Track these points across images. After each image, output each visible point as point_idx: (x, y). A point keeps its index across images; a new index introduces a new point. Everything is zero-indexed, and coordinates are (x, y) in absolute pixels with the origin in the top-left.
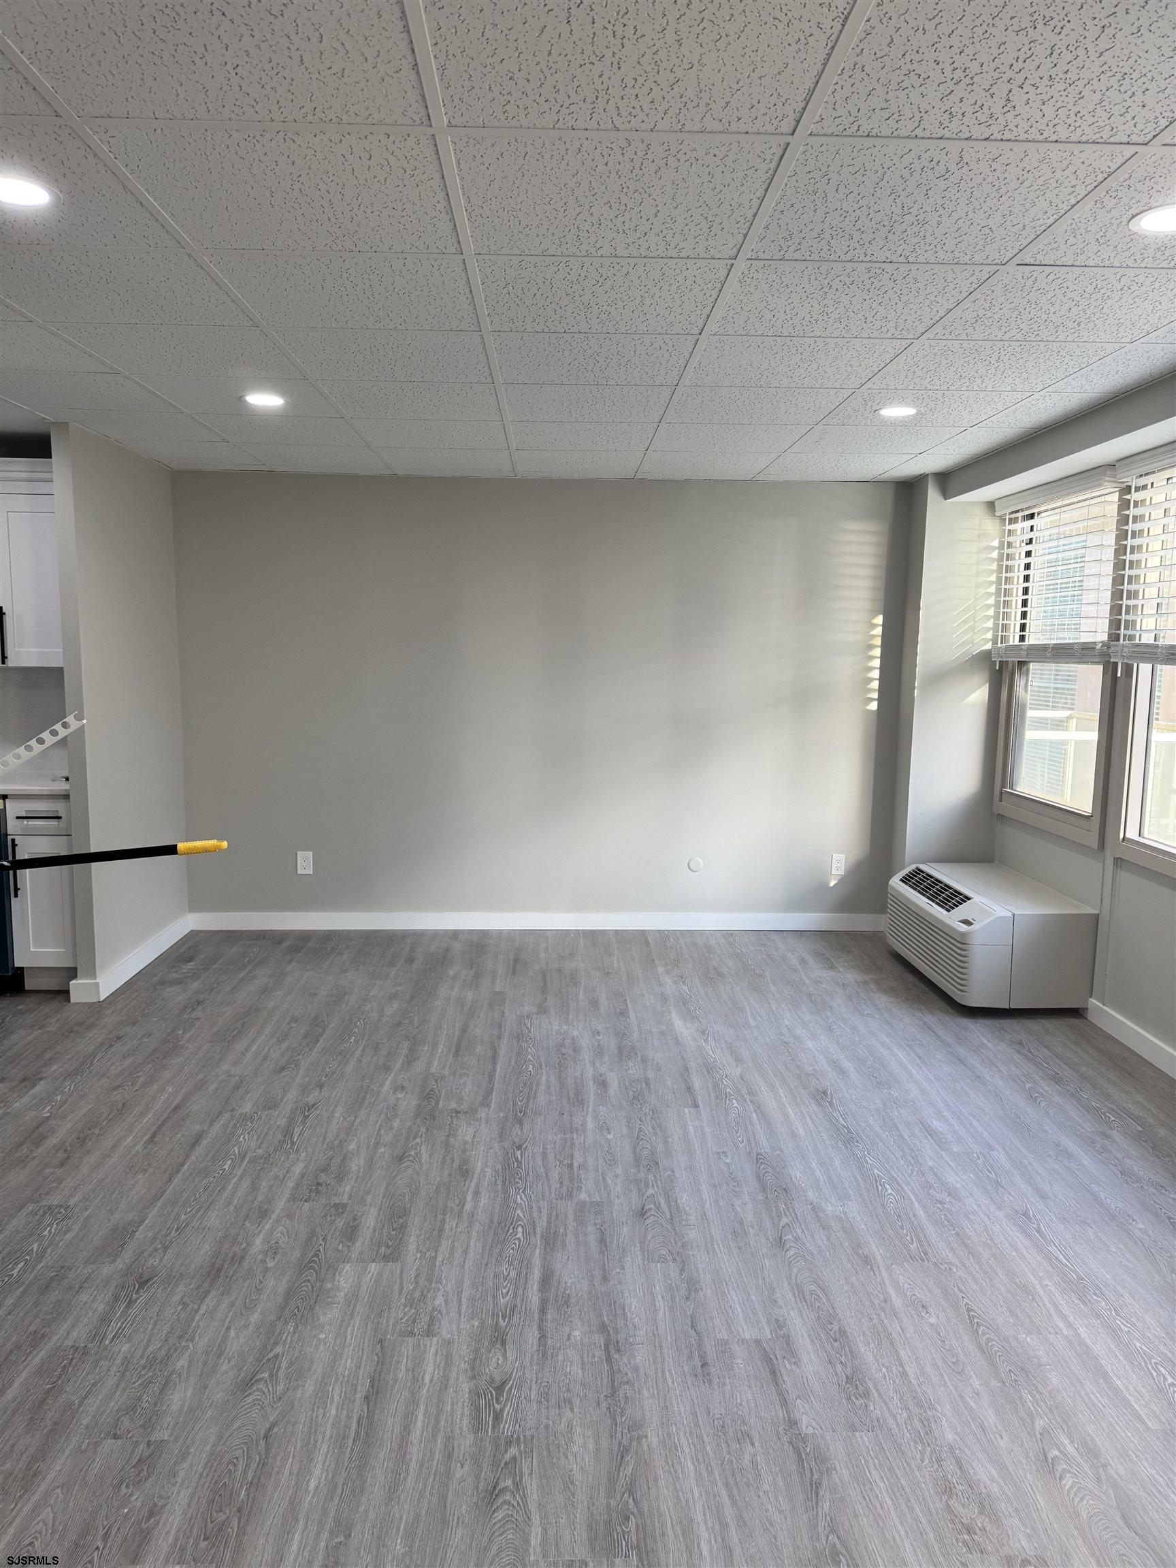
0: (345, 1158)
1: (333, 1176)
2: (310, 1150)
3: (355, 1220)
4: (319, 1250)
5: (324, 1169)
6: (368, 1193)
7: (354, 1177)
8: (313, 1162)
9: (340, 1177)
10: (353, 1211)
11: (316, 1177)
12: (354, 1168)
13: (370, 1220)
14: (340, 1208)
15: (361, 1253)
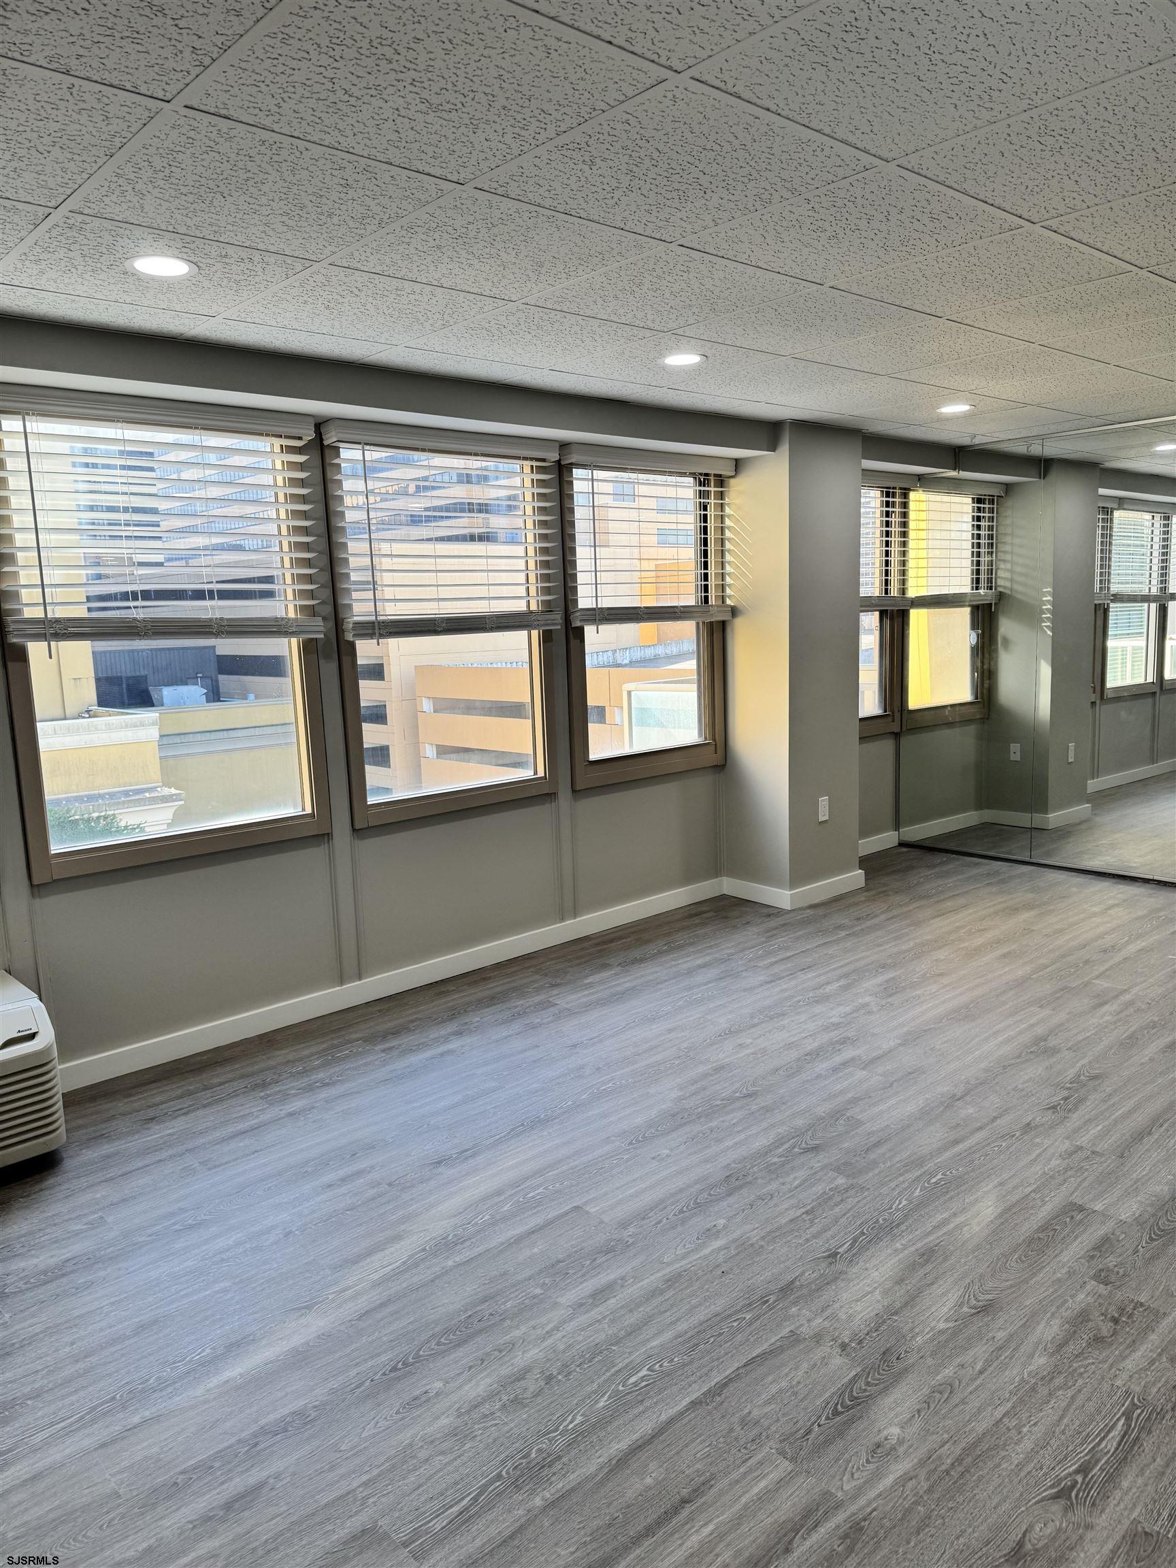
0: (1060, 1346)
1: (1090, 1324)
2: (1106, 1387)
3: (1092, 1257)
4: (1147, 1243)
5: (1098, 1340)
6: (1059, 1280)
7: (1063, 1309)
8: (1110, 1361)
9: (1083, 1317)
10: (1089, 1267)
11: (1115, 1333)
12: (1056, 1322)
13: (1073, 1251)
14: (1103, 1277)
15: (1103, 1223)
